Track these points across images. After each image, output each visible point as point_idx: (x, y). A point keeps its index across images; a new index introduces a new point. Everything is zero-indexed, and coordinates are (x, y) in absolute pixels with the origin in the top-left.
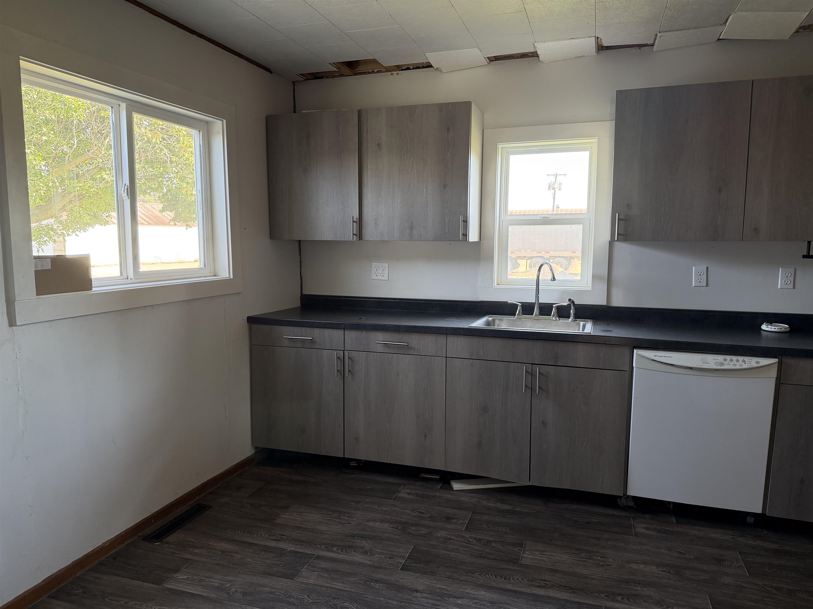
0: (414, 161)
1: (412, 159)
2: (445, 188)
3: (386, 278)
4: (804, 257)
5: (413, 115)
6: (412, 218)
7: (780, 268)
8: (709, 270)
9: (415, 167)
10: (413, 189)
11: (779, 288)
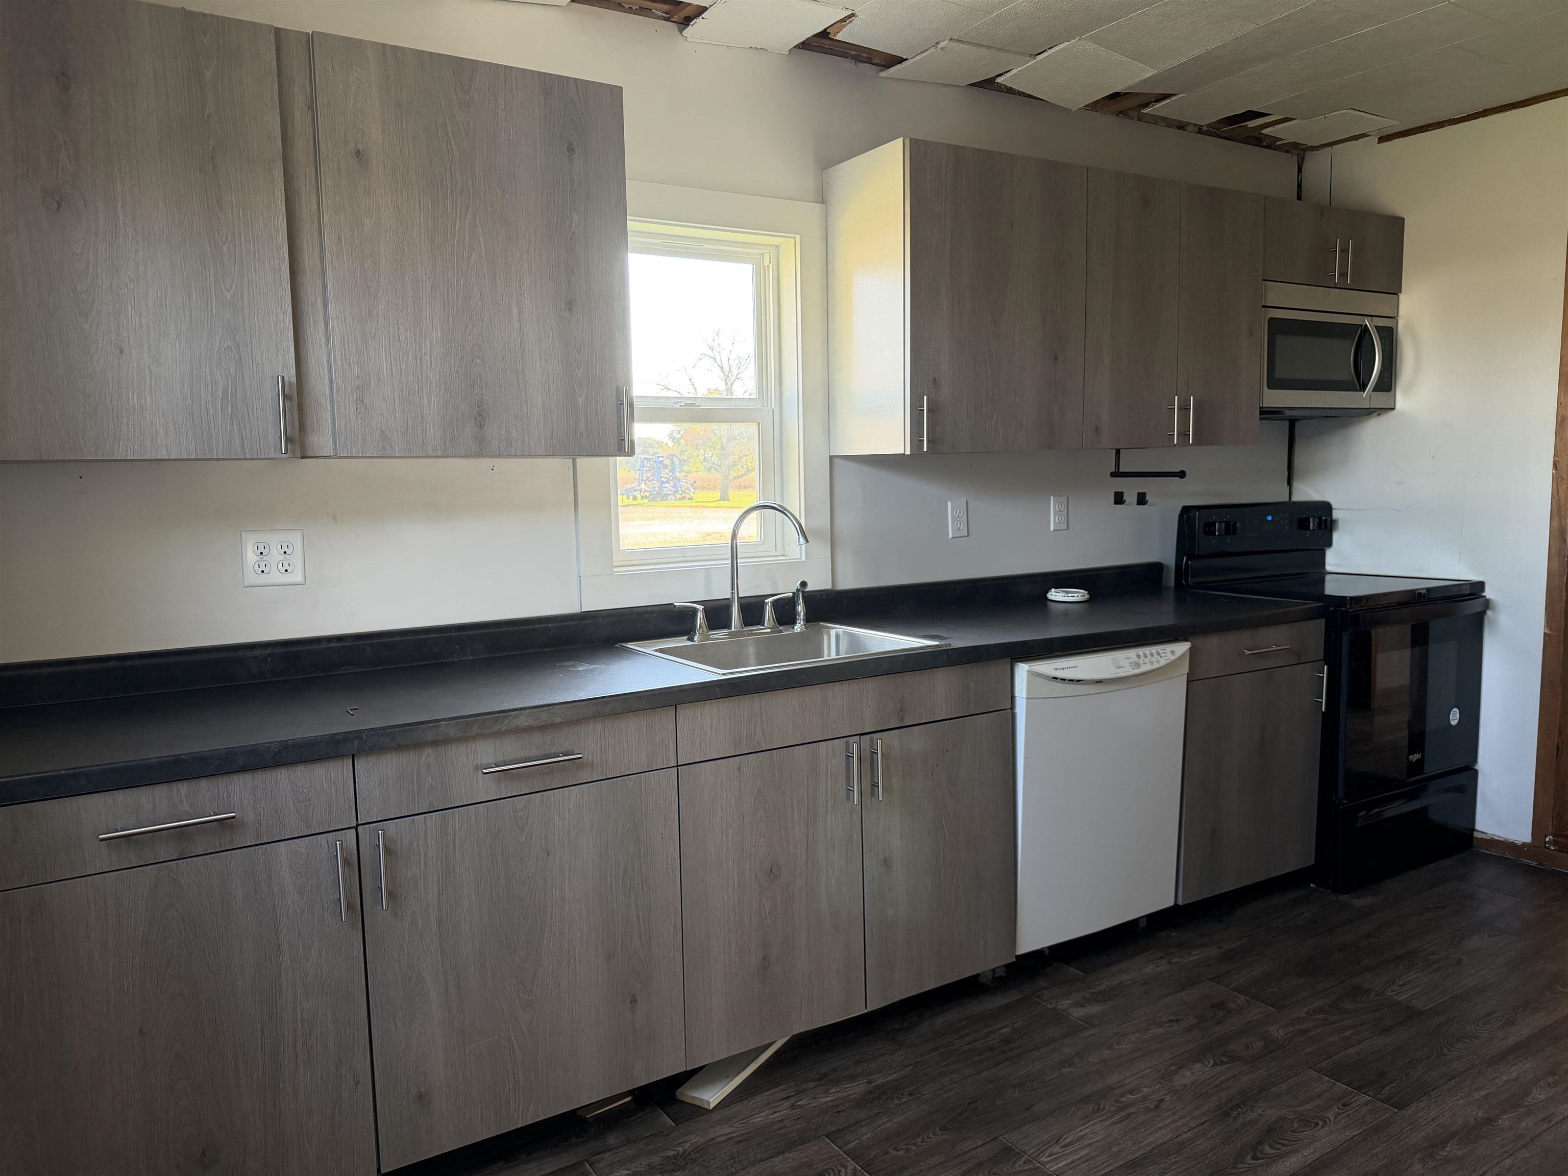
0: (478, 221)
1: (470, 215)
2: (570, 309)
3: (296, 576)
4: (1113, 475)
5: (466, 88)
6: (481, 388)
7: (1052, 497)
8: (969, 503)
9: (482, 239)
10: (480, 303)
11: (1052, 529)
